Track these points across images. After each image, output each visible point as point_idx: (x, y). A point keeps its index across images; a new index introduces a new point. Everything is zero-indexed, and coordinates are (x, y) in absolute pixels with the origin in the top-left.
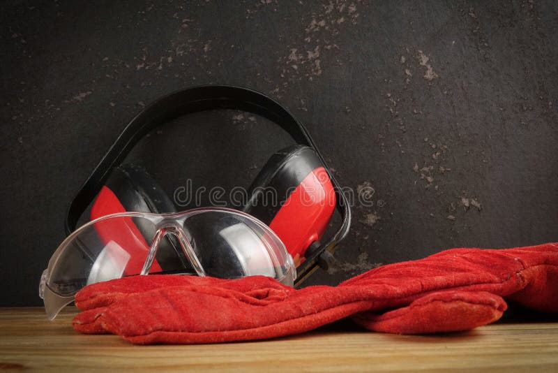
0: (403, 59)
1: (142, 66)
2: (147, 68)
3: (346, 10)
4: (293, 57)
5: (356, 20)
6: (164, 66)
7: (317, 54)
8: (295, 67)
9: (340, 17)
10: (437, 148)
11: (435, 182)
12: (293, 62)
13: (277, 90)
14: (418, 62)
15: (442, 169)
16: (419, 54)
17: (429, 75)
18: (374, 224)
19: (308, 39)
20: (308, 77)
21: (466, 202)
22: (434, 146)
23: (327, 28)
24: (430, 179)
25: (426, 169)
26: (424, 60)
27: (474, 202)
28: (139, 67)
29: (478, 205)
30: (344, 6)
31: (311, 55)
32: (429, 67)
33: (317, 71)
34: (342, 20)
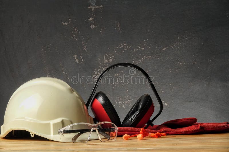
0: (82, 60)
1: (149, 57)
2: (148, 56)
3: (98, 73)
4: (111, 60)
5: (95, 70)
6: (144, 57)
7: (105, 61)
8: (111, 58)
9: (99, 71)
10: (74, 37)
11: (74, 29)
12: (111, 59)
13: (115, 52)
14: (79, 60)
15: (72, 32)
16: (78, 62)
17: (75, 56)
18: (90, 18)
19: (107, 65)
20: (107, 55)
21: (66, 24)
22: (74, 38)
23: (102, 68)
24: (76, 29)
25: (77, 32)
26: (77, 60)
27: (64, 24)
28: (150, 57)
29: (63, 23)
30: (98, 74)
31: (107, 61)
32: (76, 59)
33: (105, 57)
34: (99, 70)
